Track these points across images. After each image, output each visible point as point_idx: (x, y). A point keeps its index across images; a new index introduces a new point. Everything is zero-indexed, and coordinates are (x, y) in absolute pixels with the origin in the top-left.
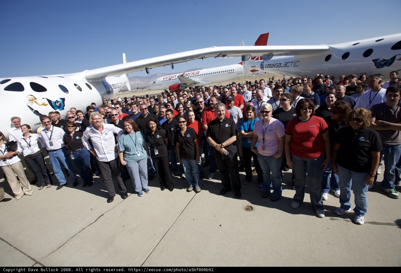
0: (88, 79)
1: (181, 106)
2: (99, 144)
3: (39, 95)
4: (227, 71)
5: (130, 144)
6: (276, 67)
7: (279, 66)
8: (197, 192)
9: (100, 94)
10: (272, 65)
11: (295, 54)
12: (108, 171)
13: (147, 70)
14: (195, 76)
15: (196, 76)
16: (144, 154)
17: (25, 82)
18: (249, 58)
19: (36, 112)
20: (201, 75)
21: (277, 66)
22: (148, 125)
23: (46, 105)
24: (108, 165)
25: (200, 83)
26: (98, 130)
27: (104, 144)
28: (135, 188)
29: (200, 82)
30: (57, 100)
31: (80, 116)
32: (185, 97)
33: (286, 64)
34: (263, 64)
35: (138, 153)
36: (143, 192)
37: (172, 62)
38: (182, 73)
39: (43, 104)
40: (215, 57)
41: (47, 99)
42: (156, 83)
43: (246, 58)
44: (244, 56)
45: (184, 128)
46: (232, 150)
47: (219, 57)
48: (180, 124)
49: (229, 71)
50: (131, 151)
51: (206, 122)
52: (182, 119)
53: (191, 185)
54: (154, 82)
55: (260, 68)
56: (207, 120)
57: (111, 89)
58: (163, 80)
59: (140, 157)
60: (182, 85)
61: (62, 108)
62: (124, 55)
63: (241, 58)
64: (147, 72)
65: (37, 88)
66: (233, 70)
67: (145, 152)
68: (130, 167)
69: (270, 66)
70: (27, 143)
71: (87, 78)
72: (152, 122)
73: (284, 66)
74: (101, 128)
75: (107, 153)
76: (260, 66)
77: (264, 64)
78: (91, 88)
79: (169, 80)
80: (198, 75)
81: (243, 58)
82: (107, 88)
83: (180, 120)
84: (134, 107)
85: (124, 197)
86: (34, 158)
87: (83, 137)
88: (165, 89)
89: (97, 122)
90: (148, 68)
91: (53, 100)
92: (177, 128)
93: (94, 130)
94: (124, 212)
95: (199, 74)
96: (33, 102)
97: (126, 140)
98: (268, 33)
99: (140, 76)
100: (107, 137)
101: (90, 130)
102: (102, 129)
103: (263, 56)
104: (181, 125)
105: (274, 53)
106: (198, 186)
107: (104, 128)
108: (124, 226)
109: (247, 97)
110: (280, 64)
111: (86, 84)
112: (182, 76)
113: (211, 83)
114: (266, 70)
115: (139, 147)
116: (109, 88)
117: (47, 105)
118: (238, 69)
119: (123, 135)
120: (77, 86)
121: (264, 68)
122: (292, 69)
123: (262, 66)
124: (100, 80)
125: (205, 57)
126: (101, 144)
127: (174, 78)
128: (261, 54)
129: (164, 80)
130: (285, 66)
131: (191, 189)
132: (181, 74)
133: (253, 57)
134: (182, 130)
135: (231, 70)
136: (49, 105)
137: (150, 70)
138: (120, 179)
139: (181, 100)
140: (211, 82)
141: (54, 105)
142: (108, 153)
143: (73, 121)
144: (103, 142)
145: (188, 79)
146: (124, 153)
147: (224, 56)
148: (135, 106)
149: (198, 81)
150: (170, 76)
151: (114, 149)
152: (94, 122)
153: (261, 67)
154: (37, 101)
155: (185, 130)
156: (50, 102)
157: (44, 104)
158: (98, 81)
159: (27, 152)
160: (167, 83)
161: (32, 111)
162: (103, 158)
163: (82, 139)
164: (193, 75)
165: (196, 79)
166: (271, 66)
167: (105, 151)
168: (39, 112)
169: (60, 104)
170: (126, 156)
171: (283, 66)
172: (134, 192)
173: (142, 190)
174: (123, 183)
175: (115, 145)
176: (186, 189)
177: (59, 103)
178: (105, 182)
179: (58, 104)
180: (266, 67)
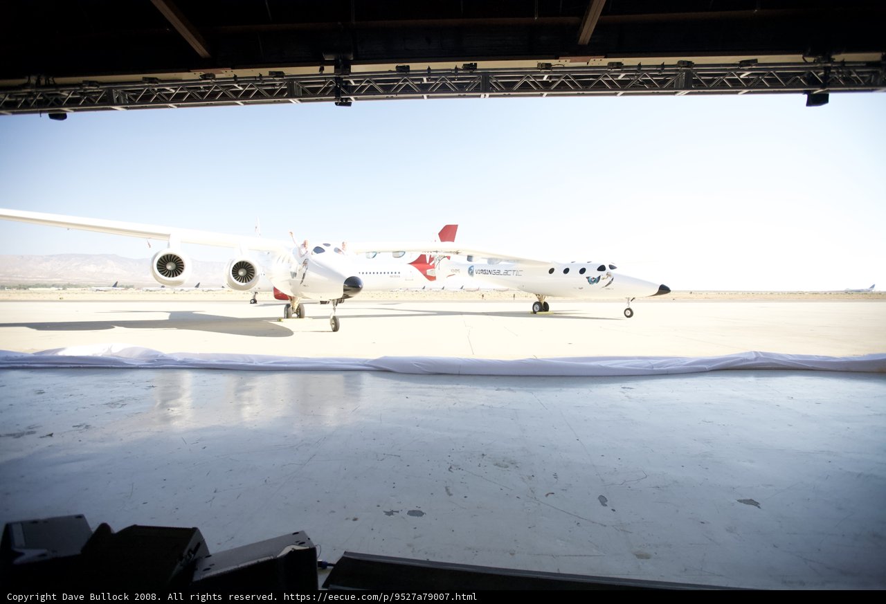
4: (388, 273)
6: (493, 274)
7: (497, 273)
11: (518, 262)
21: (495, 273)
33: (506, 271)
34: (472, 269)
49: (392, 273)
55: (467, 273)
73: (504, 274)
76: (467, 270)
77: (475, 269)
98: (457, 226)
110: (499, 271)
121: (475, 274)
123: (470, 272)
130: (506, 274)
135: (395, 273)
166: (485, 272)
180: (478, 272)
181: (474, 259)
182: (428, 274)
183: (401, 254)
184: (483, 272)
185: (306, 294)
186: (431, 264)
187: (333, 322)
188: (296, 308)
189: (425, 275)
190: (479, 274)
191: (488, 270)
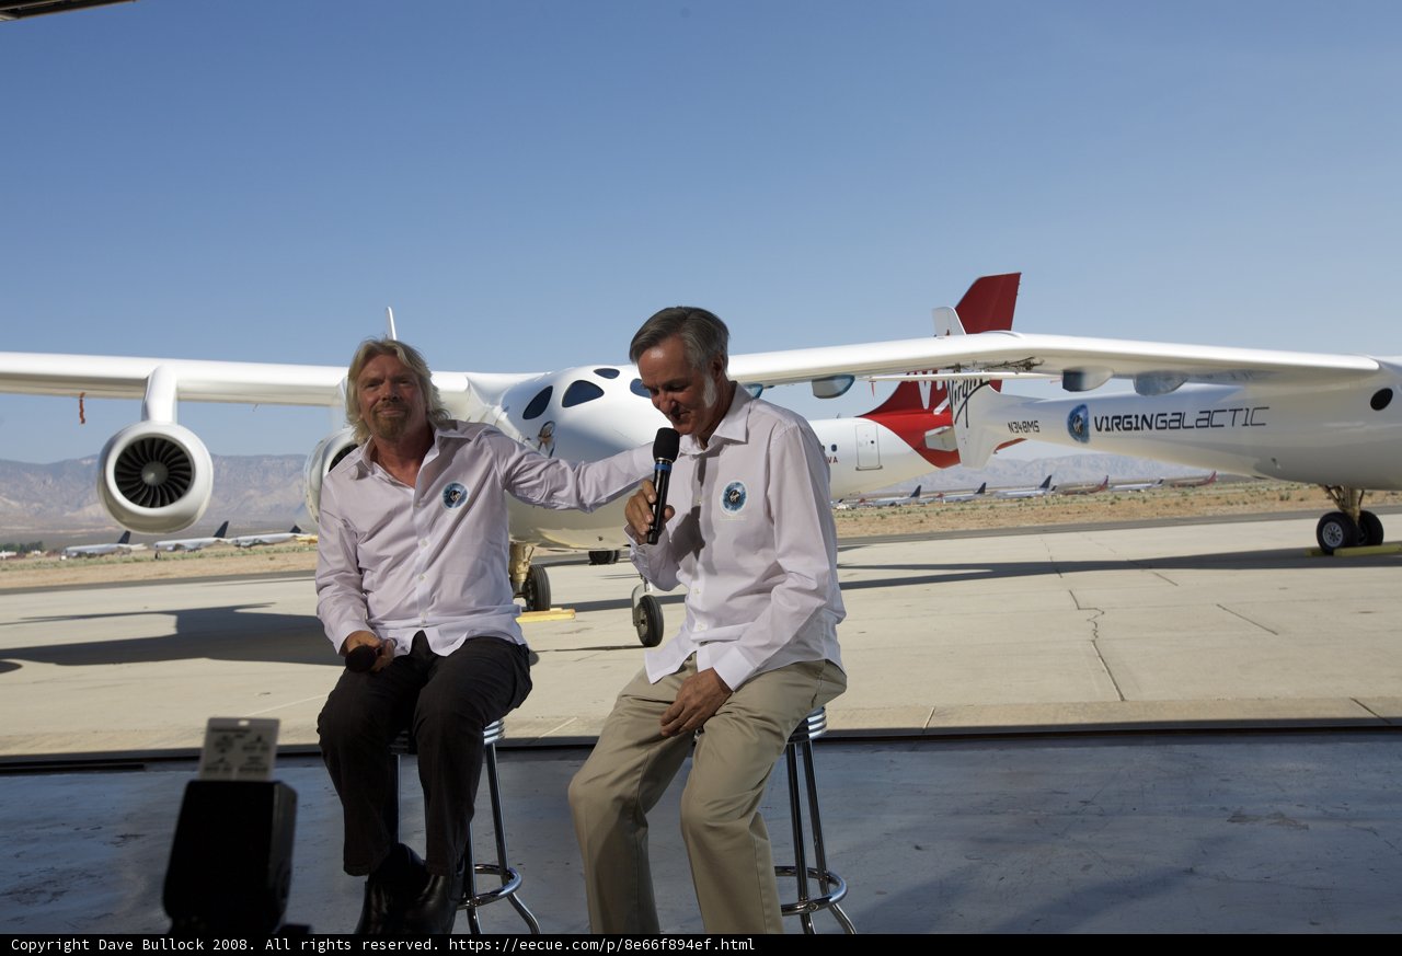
6: (1158, 428)
7: (1172, 424)
10: (1133, 420)
21: (1163, 425)
33: (1206, 416)
34: (1081, 415)
55: (1064, 432)
66: (834, 448)
73: (1200, 423)
76: (1065, 423)
77: (1092, 415)
98: (1016, 275)
110: (1178, 417)
118: (861, 445)
121: (1090, 433)
123: (1077, 426)
130: (1205, 423)
133: (939, 387)
153: (1069, 429)
166: (1128, 423)
171: (1192, 424)
180: (1104, 426)
181: (1088, 381)
182: (930, 445)
183: (839, 385)
184: (1122, 422)
185: (550, 535)
186: (938, 411)
187: (643, 616)
188: (523, 577)
189: (921, 448)
190: (1107, 429)
191: (1137, 417)
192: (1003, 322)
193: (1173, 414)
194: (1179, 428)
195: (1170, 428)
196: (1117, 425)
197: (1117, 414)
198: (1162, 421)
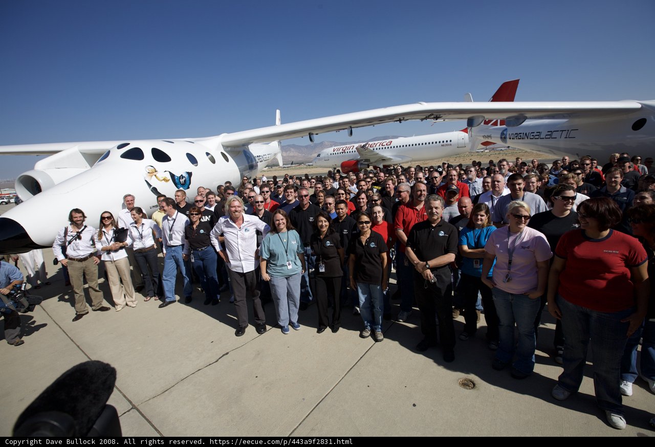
0: (225, 147)
1: (363, 196)
2: (235, 244)
3: (161, 166)
4: (440, 142)
5: (278, 249)
6: (530, 139)
7: (536, 137)
8: (376, 340)
9: (239, 168)
10: (522, 135)
11: (570, 116)
12: (241, 287)
13: (311, 136)
14: (384, 148)
15: (387, 148)
16: (297, 267)
17: (147, 147)
18: (480, 122)
19: (155, 190)
20: (394, 147)
21: (532, 137)
22: (316, 223)
23: (167, 181)
24: (243, 278)
25: (392, 161)
26: (235, 223)
27: (241, 246)
28: (279, 319)
29: (392, 159)
30: (182, 175)
31: (211, 199)
32: (369, 182)
33: (550, 133)
34: (505, 132)
35: (289, 264)
36: (289, 326)
37: (350, 126)
38: (363, 142)
39: (164, 180)
40: (422, 120)
41: (170, 172)
42: (321, 156)
43: (476, 122)
44: (472, 119)
45: (366, 232)
46: (444, 277)
47: (428, 120)
48: (361, 225)
49: (443, 142)
50: (278, 259)
51: (402, 225)
52: (365, 218)
53: (369, 328)
54: (319, 155)
55: (499, 139)
56: (404, 222)
57: (254, 163)
58: (332, 152)
59: (292, 270)
60: (362, 162)
61: (186, 186)
62: (278, 112)
63: (466, 121)
64: (311, 140)
65: (160, 156)
66: (451, 141)
67: (299, 263)
68: (274, 285)
69: (518, 136)
70: (139, 233)
71: (224, 144)
72: (322, 219)
73: (547, 137)
74: (240, 220)
75: (244, 260)
76: (499, 136)
77: (508, 133)
78: (227, 160)
79: (343, 153)
80: (390, 147)
81: (471, 123)
82: (250, 161)
83: (361, 219)
84: (291, 192)
85: (260, 331)
86: (144, 254)
87: (213, 232)
88: (335, 166)
89: (236, 211)
90: (313, 134)
91: (178, 174)
92: (352, 231)
93: (230, 222)
94: (259, 354)
95: (392, 145)
96: (152, 176)
97: (273, 242)
98: (518, 80)
99: (297, 144)
100: (247, 234)
101: (225, 222)
102: (241, 222)
103: (507, 118)
104: (363, 228)
105: (528, 115)
106: (380, 330)
107: (245, 220)
108: (257, 377)
109: (474, 189)
110: (538, 134)
111: (222, 153)
112: (364, 146)
113: (411, 161)
114: (510, 143)
115: (291, 255)
116: (252, 161)
117: (169, 180)
118: (458, 140)
119: (269, 234)
120: (209, 156)
121: (508, 140)
122: (562, 143)
123: (503, 136)
124: (241, 149)
125: (405, 118)
126: (237, 245)
127: (351, 150)
128: (504, 116)
129: (334, 153)
130: (549, 137)
131: (367, 333)
132: (362, 144)
133: (487, 120)
134: (363, 235)
135: (447, 141)
136: (171, 180)
137: (315, 137)
138: (258, 301)
139: (364, 185)
140: (410, 159)
141: (177, 181)
142: (246, 260)
143: (200, 206)
144: (240, 241)
145: (374, 153)
146: (268, 262)
147: (437, 118)
148: (292, 190)
149: (389, 157)
150: (344, 146)
151: (253, 255)
152: (231, 211)
153: (501, 138)
154: (157, 175)
155: (368, 236)
156: (172, 176)
157: (166, 180)
158: (238, 149)
159: (138, 245)
160: (338, 157)
161: (150, 188)
162: (238, 267)
163: (212, 234)
164: (381, 147)
165: (387, 154)
166: (520, 136)
167: (241, 255)
168: (158, 190)
169: (185, 181)
170: (271, 266)
171: (544, 137)
172: (276, 325)
173: (289, 324)
174: (262, 308)
175: (255, 248)
176: (358, 332)
177: (184, 179)
178: (237, 304)
179: (182, 181)
180: (512, 137)
190: (513, 139)
191: (523, 133)
192: (511, 99)
193: (537, 133)
194: (538, 138)
195: (535, 139)
196: (516, 136)
197: (516, 132)
198: (532, 136)
